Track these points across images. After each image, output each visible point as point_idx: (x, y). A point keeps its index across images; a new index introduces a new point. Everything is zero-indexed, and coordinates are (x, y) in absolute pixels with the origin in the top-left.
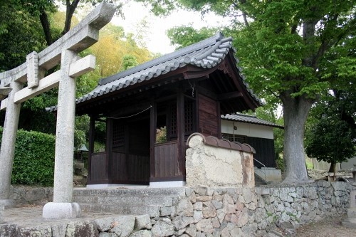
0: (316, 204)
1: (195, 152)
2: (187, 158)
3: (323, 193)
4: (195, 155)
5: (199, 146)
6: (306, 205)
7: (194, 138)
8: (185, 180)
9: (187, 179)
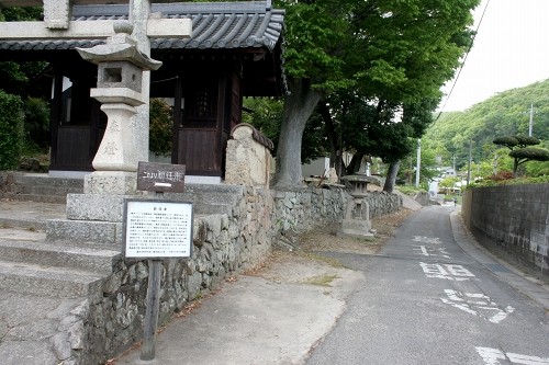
0: (309, 211)
1: (241, 146)
2: (229, 151)
3: (316, 201)
4: (240, 149)
5: (247, 139)
6: (302, 212)
7: (241, 128)
8: (223, 177)
9: (227, 176)
